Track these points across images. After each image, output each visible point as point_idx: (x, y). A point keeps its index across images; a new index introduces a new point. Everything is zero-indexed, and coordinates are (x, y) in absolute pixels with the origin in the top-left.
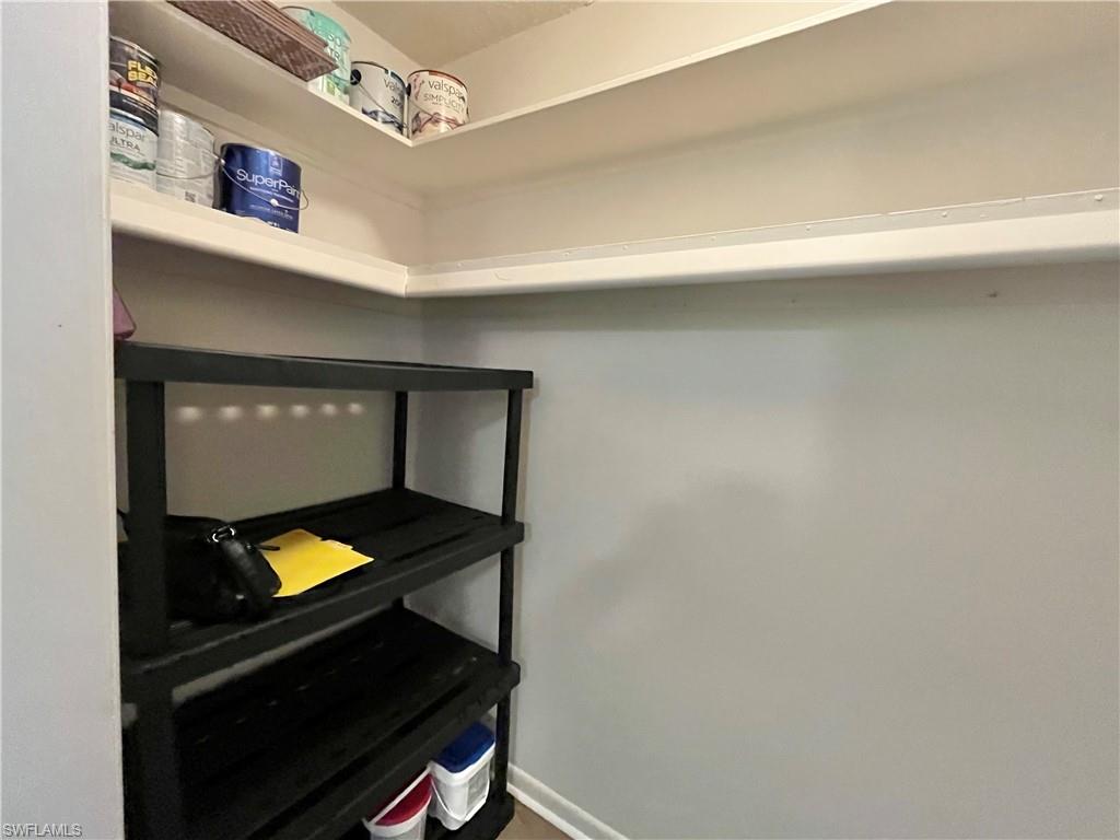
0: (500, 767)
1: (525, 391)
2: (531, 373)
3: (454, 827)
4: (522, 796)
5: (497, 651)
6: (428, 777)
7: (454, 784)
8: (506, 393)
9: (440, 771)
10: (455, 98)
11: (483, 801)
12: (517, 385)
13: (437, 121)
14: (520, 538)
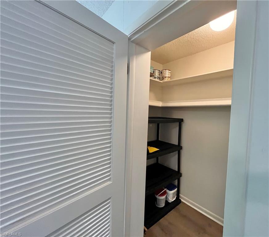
0: (178, 193)
1: (182, 122)
2: (183, 119)
3: (170, 202)
4: (182, 200)
5: (177, 170)
6: (165, 191)
7: (170, 193)
8: (178, 123)
9: (168, 191)
10: (169, 73)
11: (175, 199)
12: (180, 121)
13: (166, 78)
14: (181, 149)
